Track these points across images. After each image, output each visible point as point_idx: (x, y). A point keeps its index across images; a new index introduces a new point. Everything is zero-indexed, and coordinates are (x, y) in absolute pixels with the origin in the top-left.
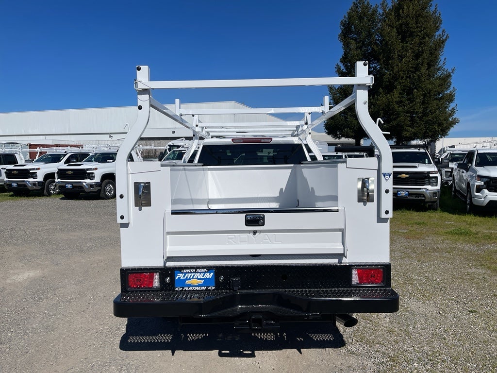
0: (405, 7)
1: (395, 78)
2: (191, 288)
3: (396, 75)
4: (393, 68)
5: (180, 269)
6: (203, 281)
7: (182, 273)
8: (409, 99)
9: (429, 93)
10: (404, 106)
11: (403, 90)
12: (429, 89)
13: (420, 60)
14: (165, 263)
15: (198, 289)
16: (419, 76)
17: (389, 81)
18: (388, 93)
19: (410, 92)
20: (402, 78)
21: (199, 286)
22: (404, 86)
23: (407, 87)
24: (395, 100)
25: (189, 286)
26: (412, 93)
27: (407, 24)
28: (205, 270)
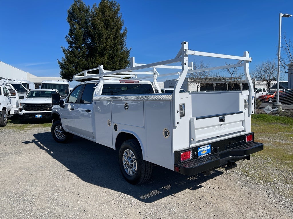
0: (108, 11)
1: (105, 49)
2: (203, 156)
3: (105, 48)
4: (103, 43)
5: (200, 147)
6: (207, 151)
7: (200, 148)
8: (112, 62)
9: (122, 59)
10: (111, 65)
11: (109, 56)
12: (122, 57)
13: (116, 41)
14: (190, 146)
15: (206, 155)
16: (116, 49)
17: (102, 50)
18: (101, 57)
19: (113, 58)
20: (108, 49)
21: (206, 153)
22: (109, 54)
23: (111, 55)
24: (106, 61)
25: (203, 154)
26: (114, 58)
27: (109, 21)
28: (208, 145)
